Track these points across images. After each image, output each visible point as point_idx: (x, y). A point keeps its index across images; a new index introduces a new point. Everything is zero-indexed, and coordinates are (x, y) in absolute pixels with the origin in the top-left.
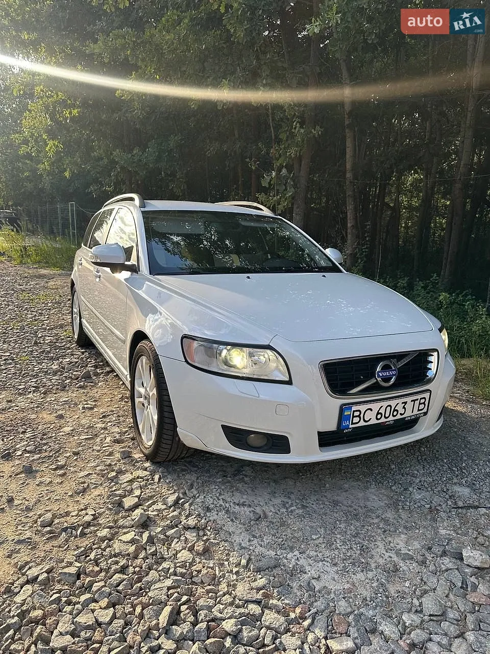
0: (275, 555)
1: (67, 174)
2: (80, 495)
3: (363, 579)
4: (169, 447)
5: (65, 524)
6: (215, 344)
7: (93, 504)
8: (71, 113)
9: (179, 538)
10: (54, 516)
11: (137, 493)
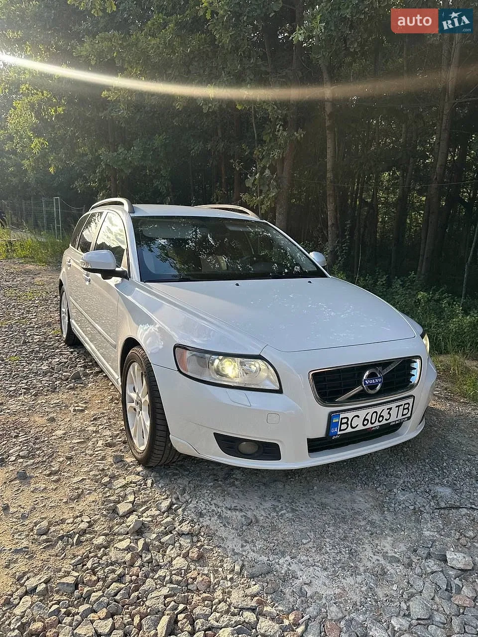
0: (268, 560)
1: (51, 170)
2: (75, 502)
3: (353, 583)
4: (162, 453)
5: (61, 531)
6: (207, 354)
7: (88, 511)
8: (56, 111)
9: (173, 544)
10: (50, 524)
11: (131, 498)
